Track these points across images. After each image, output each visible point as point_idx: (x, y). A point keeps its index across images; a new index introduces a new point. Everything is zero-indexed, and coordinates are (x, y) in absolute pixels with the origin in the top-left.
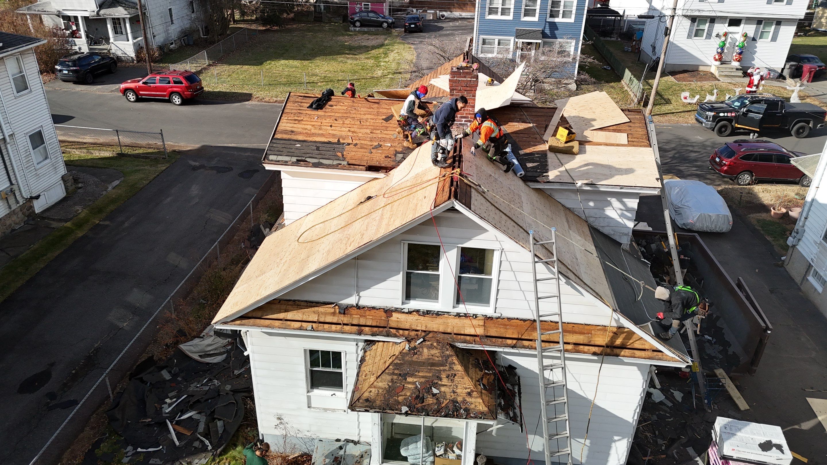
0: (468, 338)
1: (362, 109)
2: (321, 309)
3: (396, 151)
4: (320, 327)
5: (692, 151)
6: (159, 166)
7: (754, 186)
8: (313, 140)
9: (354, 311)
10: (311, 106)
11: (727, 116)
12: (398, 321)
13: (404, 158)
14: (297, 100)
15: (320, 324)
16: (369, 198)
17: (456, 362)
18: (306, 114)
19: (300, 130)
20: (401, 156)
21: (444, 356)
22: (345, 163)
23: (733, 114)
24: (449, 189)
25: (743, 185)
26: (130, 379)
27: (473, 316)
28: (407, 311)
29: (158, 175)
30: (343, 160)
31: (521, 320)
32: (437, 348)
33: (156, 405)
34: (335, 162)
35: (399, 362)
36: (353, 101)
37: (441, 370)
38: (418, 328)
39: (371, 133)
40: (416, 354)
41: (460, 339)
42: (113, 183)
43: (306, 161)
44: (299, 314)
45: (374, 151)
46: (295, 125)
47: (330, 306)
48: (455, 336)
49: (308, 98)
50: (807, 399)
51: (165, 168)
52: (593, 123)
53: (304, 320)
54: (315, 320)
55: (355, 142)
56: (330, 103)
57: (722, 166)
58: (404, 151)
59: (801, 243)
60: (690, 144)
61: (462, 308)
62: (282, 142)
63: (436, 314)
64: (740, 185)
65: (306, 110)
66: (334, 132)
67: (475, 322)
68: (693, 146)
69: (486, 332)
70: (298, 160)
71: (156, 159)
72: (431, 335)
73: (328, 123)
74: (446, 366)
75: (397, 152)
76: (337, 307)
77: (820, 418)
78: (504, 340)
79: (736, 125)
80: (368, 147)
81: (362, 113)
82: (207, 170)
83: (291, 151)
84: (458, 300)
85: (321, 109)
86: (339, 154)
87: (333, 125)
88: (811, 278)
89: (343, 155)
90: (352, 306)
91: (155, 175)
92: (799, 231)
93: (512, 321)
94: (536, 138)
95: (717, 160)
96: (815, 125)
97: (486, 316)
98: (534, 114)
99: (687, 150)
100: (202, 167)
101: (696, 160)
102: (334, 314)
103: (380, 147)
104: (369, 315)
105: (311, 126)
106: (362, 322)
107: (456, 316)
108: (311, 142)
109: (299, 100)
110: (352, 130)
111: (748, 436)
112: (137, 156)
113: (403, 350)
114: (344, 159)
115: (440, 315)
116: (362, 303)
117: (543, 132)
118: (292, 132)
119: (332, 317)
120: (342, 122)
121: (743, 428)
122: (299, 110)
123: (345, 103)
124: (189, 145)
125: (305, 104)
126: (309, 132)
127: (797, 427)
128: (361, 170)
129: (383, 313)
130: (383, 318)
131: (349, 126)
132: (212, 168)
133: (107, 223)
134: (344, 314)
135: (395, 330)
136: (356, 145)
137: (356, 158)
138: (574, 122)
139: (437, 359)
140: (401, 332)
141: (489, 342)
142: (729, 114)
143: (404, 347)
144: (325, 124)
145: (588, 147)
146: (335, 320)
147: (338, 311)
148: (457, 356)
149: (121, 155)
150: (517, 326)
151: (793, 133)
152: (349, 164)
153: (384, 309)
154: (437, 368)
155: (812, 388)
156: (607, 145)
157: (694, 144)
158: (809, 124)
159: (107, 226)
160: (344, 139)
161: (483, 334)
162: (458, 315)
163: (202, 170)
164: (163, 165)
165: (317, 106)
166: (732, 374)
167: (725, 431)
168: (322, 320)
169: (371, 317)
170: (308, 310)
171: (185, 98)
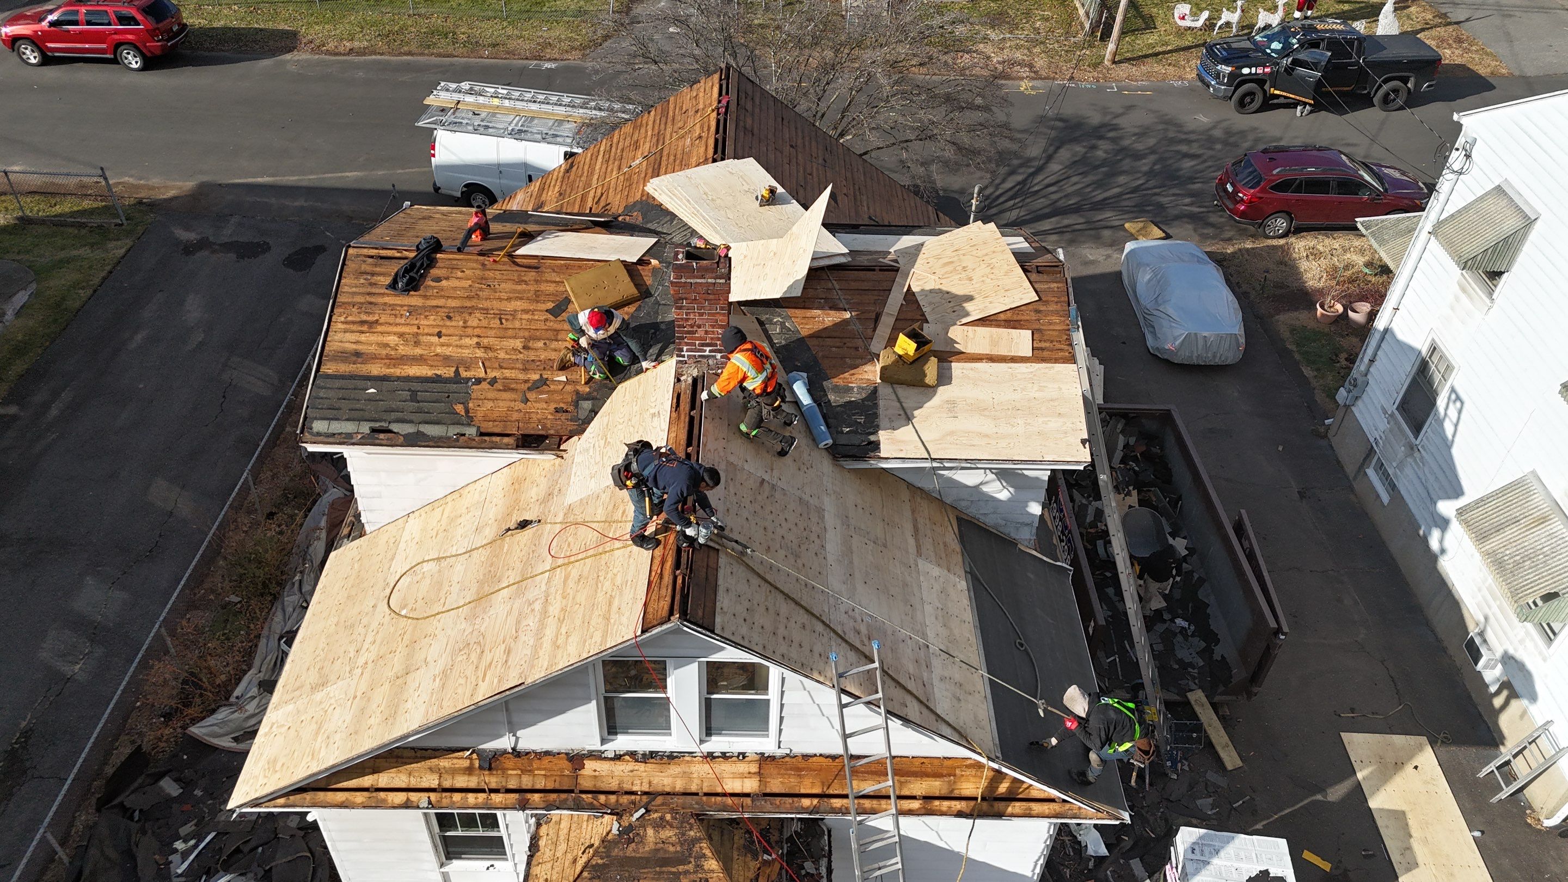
0: (729, 801)
1: (503, 285)
2: (444, 763)
3: (577, 392)
4: (444, 800)
5: (1186, 156)
6: (111, 245)
7: (1292, 240)
8: (403, 374)
9: (509, 762)
10: (393, 285)
11: (1256, 74)
12: (595, 777)
13: (594, 412)
14: (364, 267)
15: (444, 794)
16: (524, 525)
17: (707, 852)
18: (385, 304)
19: (372, 349)
20: (587, 405)
21: (685, 841)
22: (471, 431)
23: (1268, 70)
24: (671, 577)
25: (1273, 238)
26: (98, 810)
27: (738, 757)
28: (612, 755)
29: (111, 272)
30: (469, 425)
31: (827, 757)
32: (671, 826)
33: (157, 857)
34: (453, 431)
35: (600, 861)
36: (483, 265)
37: (680, 873)
38: (635, 789)
39: (524, 348)
40: (633, 841)
41: (715, 803)
42: (14, 299)
43: (390, 431)
44: (399, 775)
45: (531, 396)
46: (363, 338)
47: (460, 754)
48: (705, 798)
49: (386, 262)
50: (1342, 734)
51: (123, 251)
52: (968, 306)
53: (411, 786)
54: (433, 786)
55: (492, 374)
56: (434, 272)
57: (1238, 202)
58: (595, 394)
59: (1359, 403)
60: (1184, 137)
61: (717, 744)
62: (338, 383)
63: (668, 756)
64: (1268, 237)
65: (383, 294)
66: (448, 351)
67: (742, 767)
68: (1189, 142)
69: (763, 787)
70: (374, 430)
71: (100, 227)
72: (659, 800)
73: (433, 326)
74: (690, 862)
75: (579, 397)
76: (475, 756)
77: (1360, 776)
78: (796, 799)
79: (1272, 89)
80: (518, 387)
81: (504, 296)
82: (214, 252)
83: (358, 406)
84: (709, 730)
85: (416, 289)
86: (459, 408)
87: (444, 331)
88: (1370, 472)
89: (467, 411)
90: (505, 752)
91: (104, 274)
92: (1359, 382)
93: (811, 760)
94: (857, 349)
95: (1229, 188)
96: (1418, 85)
97: (762, 754)
98: (854, 285)
99: (1178, 152)
100: (203, 244)
101: (1191, 180)
102: (469, 771)
103: (545, 384)
104: (539, 769)
105: (396, 338)
106: (527, 782)
107: (706, 757)
108: (399, 378)
109: (369, 269)
110: (485, 341)
111: (1229, 864)
112: (58, 223)
113: (608, 834)
114: (470, 421)
115: (677, 757)
116: (523, 746)
117: (869, 331)
118: (357, 354)
119: (466, 778)
120: (461, 323)
121: (1223, 847)
122: (369, 294)
123: (467, 272)
124: (170, 183)
125: (381, 278)
126: (393, 353)
127: (1319, 797)
128: (507, 447)
129: (566, 762)
130: (567, 772)
131: (477, 331)
132: (227, 247)
133: (12, 410)
134: (490, 769)
135: (590, 796)
136: (493, 381)
137: (495, 416)
138: (930, 304)
139: (671, 849)
140: (602, 798)
141: (768, 807)
142: (1260, 71)
143: (609, 829)
144: (426, 331)
145: (957, 368)
146: (473, 782)
147: (477, 764)
148: (710, 838)
149: (25, 222)
150: (820, 770)
151: (1375, 100)
152: (482, 434)
153: (567, 754)
154: (674, 870)
155: (1352, 710)
156: (992, 359)
157: (1193, 137)
158: (1406, 83)
159: (14, 418)
160: (468, 369)
161: (757, 792)
162: (710, 756)
163: (205, 253)
164: (119, 243)
165: (408, 284)
166: (1217, 699)
167: (1193, 857)
168: (447, 784)
169: (543, 772)
170: (419, 765)
171: (149, 55)
